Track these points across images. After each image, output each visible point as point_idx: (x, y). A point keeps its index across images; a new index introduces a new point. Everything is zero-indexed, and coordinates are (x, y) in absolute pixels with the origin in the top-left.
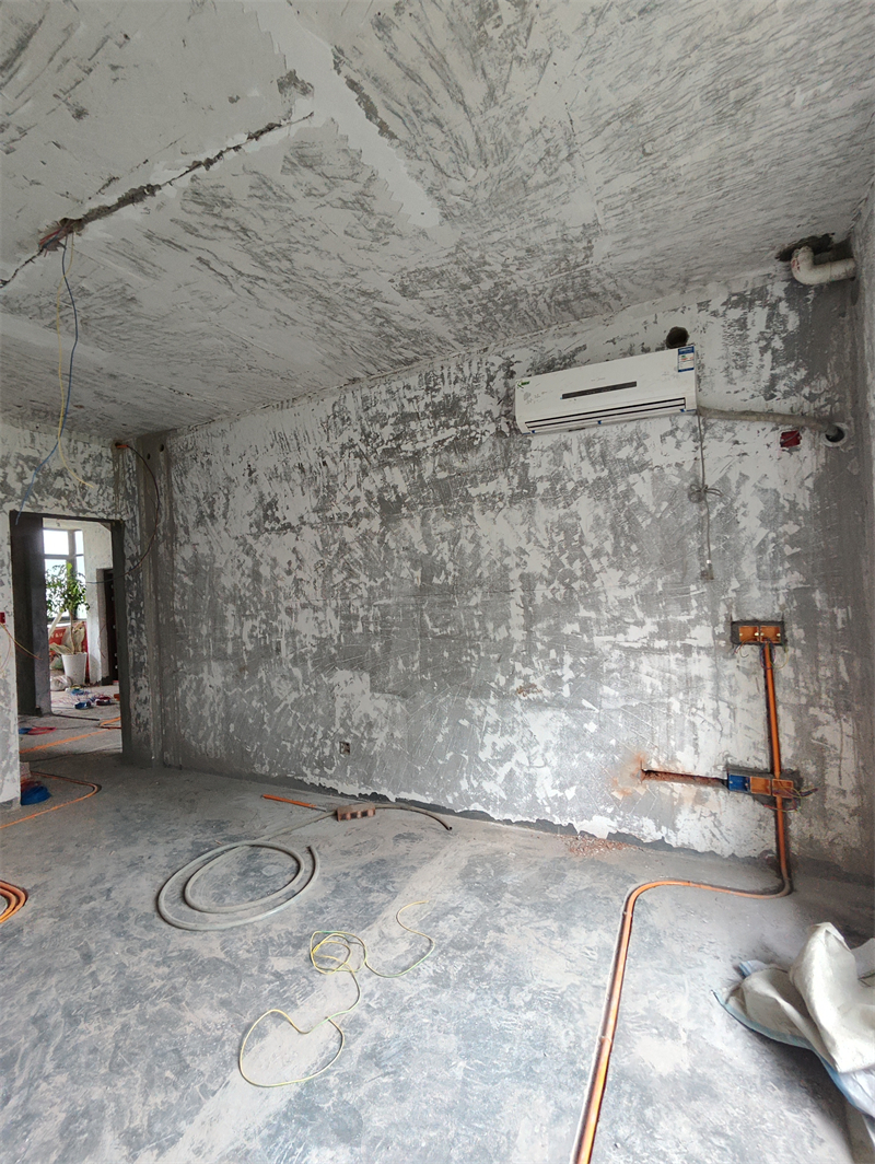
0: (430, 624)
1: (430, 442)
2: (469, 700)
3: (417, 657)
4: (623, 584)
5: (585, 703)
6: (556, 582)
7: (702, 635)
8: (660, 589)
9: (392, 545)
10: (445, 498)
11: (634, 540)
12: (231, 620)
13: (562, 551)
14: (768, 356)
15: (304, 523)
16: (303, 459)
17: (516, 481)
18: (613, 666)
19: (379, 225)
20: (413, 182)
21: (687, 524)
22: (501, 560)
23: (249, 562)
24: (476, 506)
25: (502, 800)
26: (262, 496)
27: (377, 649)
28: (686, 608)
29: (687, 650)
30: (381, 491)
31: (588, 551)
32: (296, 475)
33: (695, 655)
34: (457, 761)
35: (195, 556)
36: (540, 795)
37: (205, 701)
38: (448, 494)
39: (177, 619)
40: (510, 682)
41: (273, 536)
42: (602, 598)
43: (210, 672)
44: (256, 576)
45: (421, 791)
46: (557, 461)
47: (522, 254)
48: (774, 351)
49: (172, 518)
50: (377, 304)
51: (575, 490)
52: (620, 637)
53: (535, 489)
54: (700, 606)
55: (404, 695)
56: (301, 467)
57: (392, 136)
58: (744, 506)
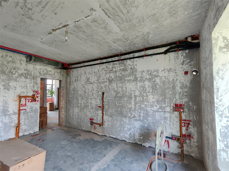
0: (117, 103)
1: (118, 69)
2: (123, 118)
3: (114, 109)
4: (153, 98)
5: (145, 120)
6: (141, 97)
7: (168, 109)
8: (160, 100)
9: (110, 88)
10: (121, 80)
11: (156, 90)
12: (80, 100)
13: (142, 91)
14: (183, 57)
15: (94, 83)
16: (95, 71)
17: (134, 77)
18: (151, 114)
19: (109, 31)
20: (115, 25)
21: (166, 88)
22: (131, 92)
23: (84, 89)
24: (126, 82)
25: (128, 138)
26: (87, 77)
27: (107, 107)
28: (165, 104)
29: (165, 112)
30: (109, 77)
31: (147, 91)
32: (93, 73)
33: (166, 113)
34: (120, 130)
35: (74, 87)
36: (136, 138)
37: (74, 115)
38: (121, 79)
39: (70, 99)
40: (131, 115)
41: (89, 84)
42: (149, 101)
43: (75, 109)
44: (85, 92)
45: (113, 135)
46: (142, 74)
47: (136, 37)
48: (184, 56)
49: (70, 80)
50: (109, 44)
51: (145, 80)
52: (152, 108)
53: (138, 79)
54: (168, 104)
55: (111, 117)
56: (94, 72)
57: (110, 18)
58: (177, 85)
